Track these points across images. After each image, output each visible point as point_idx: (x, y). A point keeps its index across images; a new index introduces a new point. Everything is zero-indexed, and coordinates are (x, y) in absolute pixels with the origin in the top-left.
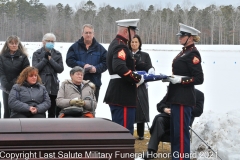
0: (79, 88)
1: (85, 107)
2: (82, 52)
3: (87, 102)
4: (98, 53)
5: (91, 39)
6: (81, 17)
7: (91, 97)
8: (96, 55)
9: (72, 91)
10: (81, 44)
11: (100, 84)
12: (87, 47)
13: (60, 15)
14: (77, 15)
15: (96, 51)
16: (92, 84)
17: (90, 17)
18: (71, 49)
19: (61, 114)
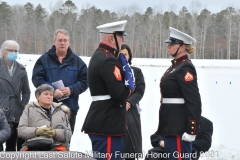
0: (48, 113)
1: (55, 138)
2: (54, 66)
3: (59, 132)
4: (75, 68)
5: (65, 50)
6: (58, 21)
7: (64, 124)
8: (72, 70)
9: (39, 116)
10: (52, 55)
11: (78, 108)
12: (61, 59)
13: (29, 18)
14: (52, 19)
15: (72, 65)
16: (65, 108)
17: (69, 21)
18: (39, 63)
19: (24, 147)
